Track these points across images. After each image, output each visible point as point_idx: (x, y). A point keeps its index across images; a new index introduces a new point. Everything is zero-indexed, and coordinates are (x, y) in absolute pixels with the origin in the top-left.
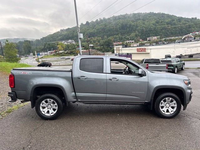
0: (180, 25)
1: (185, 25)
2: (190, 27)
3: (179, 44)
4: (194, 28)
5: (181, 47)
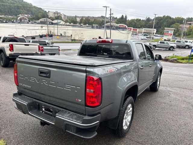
0: (9, 3)
1: (14, 5)
2: (18, 7)
3: (19, 24)
4: (22, 9)
5: (22, 28)
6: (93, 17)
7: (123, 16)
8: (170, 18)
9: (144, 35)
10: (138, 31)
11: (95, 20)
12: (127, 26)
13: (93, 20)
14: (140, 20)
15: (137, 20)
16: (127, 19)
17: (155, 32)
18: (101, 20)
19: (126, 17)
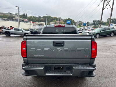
6: (2, 13)
7: (24, 14)
8: (51, 17)
9: (39, 26)
10: (35, 23)
11: (4, 15)
12: (28, 20)
13: (2, 15)
14: (35, 17)
15: (33, 17)
16: (27, 16)
17: (45, 24)
18: (9, 15)
19: (26, 14)
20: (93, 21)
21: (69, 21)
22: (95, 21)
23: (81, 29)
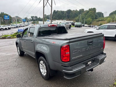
20: (31, 17)
21: (7, 17)
22: (33, 17)
23: (22, 25)
